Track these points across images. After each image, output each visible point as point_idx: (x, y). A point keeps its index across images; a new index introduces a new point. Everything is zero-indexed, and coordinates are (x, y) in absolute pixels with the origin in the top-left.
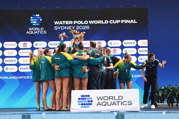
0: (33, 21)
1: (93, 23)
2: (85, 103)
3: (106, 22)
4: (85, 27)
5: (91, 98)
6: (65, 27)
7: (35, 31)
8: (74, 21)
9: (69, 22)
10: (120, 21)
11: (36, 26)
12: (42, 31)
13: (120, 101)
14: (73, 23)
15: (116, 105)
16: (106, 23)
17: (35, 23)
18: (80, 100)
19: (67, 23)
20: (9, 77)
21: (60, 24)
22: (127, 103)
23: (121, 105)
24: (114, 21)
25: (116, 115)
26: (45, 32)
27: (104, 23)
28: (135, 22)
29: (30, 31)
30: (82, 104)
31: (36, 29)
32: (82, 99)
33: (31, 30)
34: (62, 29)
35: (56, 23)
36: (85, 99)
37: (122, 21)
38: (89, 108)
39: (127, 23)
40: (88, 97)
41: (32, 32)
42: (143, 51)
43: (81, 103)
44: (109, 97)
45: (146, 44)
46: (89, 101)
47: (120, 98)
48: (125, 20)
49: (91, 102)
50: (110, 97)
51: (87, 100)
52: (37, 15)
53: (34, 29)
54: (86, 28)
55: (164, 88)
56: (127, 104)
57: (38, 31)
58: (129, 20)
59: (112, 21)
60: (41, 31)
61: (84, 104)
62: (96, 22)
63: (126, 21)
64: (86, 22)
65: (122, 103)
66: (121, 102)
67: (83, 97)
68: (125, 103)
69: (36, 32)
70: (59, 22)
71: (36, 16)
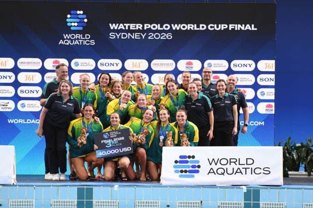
0: (71, 22)
1: (178, 29)
2: (188, 169)
3: (203, 27)
4: (164, 35)
5: (198, 162)
6: (129, 34)
7: (75, 40)
8: (145, 25)
9: (136, 26)
10: (227, 26)
11: (76, 32)
12: (87, 40)
13: (249, 166)
14: (143, 27)
15: (242, 174)
16: (201, 29)
17: (74, 26)
18: (178, 164)
19: (132, 27)
20: (26, 121)
21: (119, 28)
22: (262, 171)
23: (252, 174)
24: (216, 25)
25: (246, 191)
26: (93, 43)
27: (198, 29)
28: (253, 29)
29: (67, 40)
30: (182, 171)
31: (76, 36)
32: (180, 162)
33: (67, 37)
34: (122, 38)
35: (113, 26)
36: (187, 162)
37: (230, 25)
38: (195, 178)
39: (239, 29)
40: (191, 159)
41: (69, 42)
42: (267, 80)
43: (180, 169)
44: (230, 159)
45: (272, 68)
46: (193, 167)
47: (250, 162)
48: (236, 25)
49: (197, 169)
50: (232, 161)
51: (191, 165)
52: (78, 12)
53: (73, 36)
54: (165, 37)
55: (300, 145)
56: (262, 173)
57: (81, 41)
58: (243, 25)
59: (213, 25)
60: (85, 40)
61: (186, 171)
62: (184, 27)
63: (238, 27)
64: (166, 27)
65: (253, 171)
66: (250, 169)
67: (183, 159)
68: (257, 171)
69: (77, 42)
70: (117, 25)
71: (77, 14)
